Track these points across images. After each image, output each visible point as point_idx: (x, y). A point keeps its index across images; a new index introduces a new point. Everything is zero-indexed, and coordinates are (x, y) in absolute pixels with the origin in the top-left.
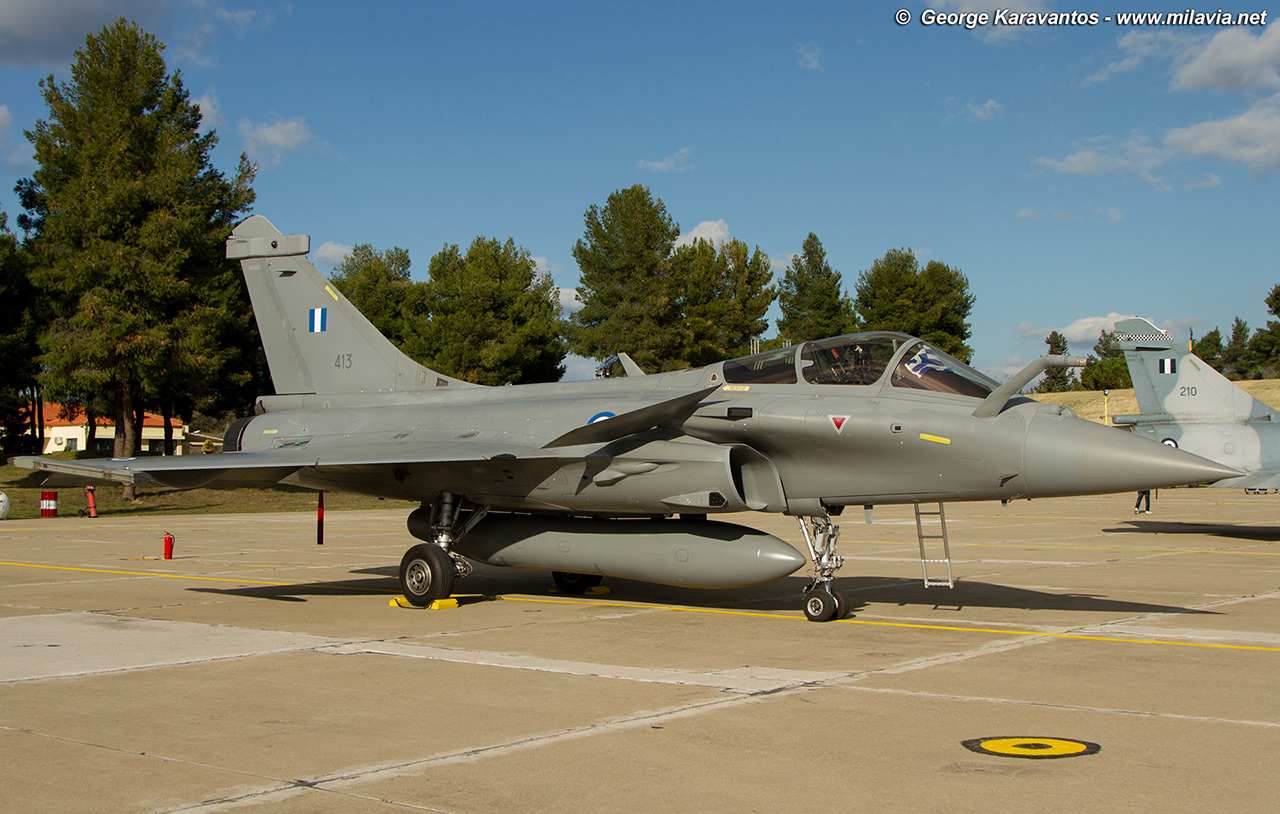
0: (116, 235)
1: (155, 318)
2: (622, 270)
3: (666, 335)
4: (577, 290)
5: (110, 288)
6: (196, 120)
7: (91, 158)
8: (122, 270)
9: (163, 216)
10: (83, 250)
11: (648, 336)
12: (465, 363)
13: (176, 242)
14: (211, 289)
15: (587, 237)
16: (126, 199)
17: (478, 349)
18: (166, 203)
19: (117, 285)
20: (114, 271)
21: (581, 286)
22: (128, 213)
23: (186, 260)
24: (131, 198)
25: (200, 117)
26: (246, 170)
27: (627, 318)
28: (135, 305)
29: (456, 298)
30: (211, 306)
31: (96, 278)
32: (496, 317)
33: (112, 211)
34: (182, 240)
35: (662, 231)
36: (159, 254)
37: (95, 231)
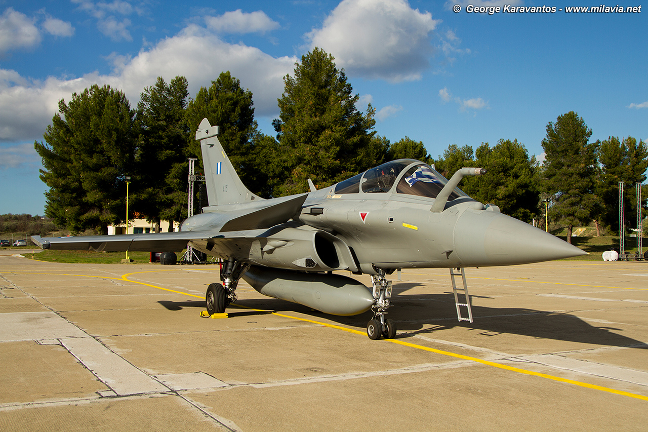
0: (309, 141)
1: (327, 177)
2: (563, 152)
3: (585, 182)
4: (544, 162)
5: (306, 164)
6: (350, 90)
7: (299, 108)
8: (310, 156)
9: (328, 132)
10: (295, 148)
11: (575, 183)
12: (489, 197)
13: (333, 143)
14: (352, 164)
15: (547, 137)
16: (313, 126)
17: (496, 190)
18: (329, 126)
19: (308, 163)
20: (307, 157)
21: (545, 160)
22: (313, 131)
23: (338, 151)
24: (314, 125)
25: (352, 88)
26: (371, 111)
27: (564, 174)
28: (318, 172)
29: (486, 167)
30: (351, 172)
31: (300, 160)
32: (504, 175)
33: (306, 131)
34: (336, 142)
35: (582, 133)
36: (327, 149)
37: (300, 140)
